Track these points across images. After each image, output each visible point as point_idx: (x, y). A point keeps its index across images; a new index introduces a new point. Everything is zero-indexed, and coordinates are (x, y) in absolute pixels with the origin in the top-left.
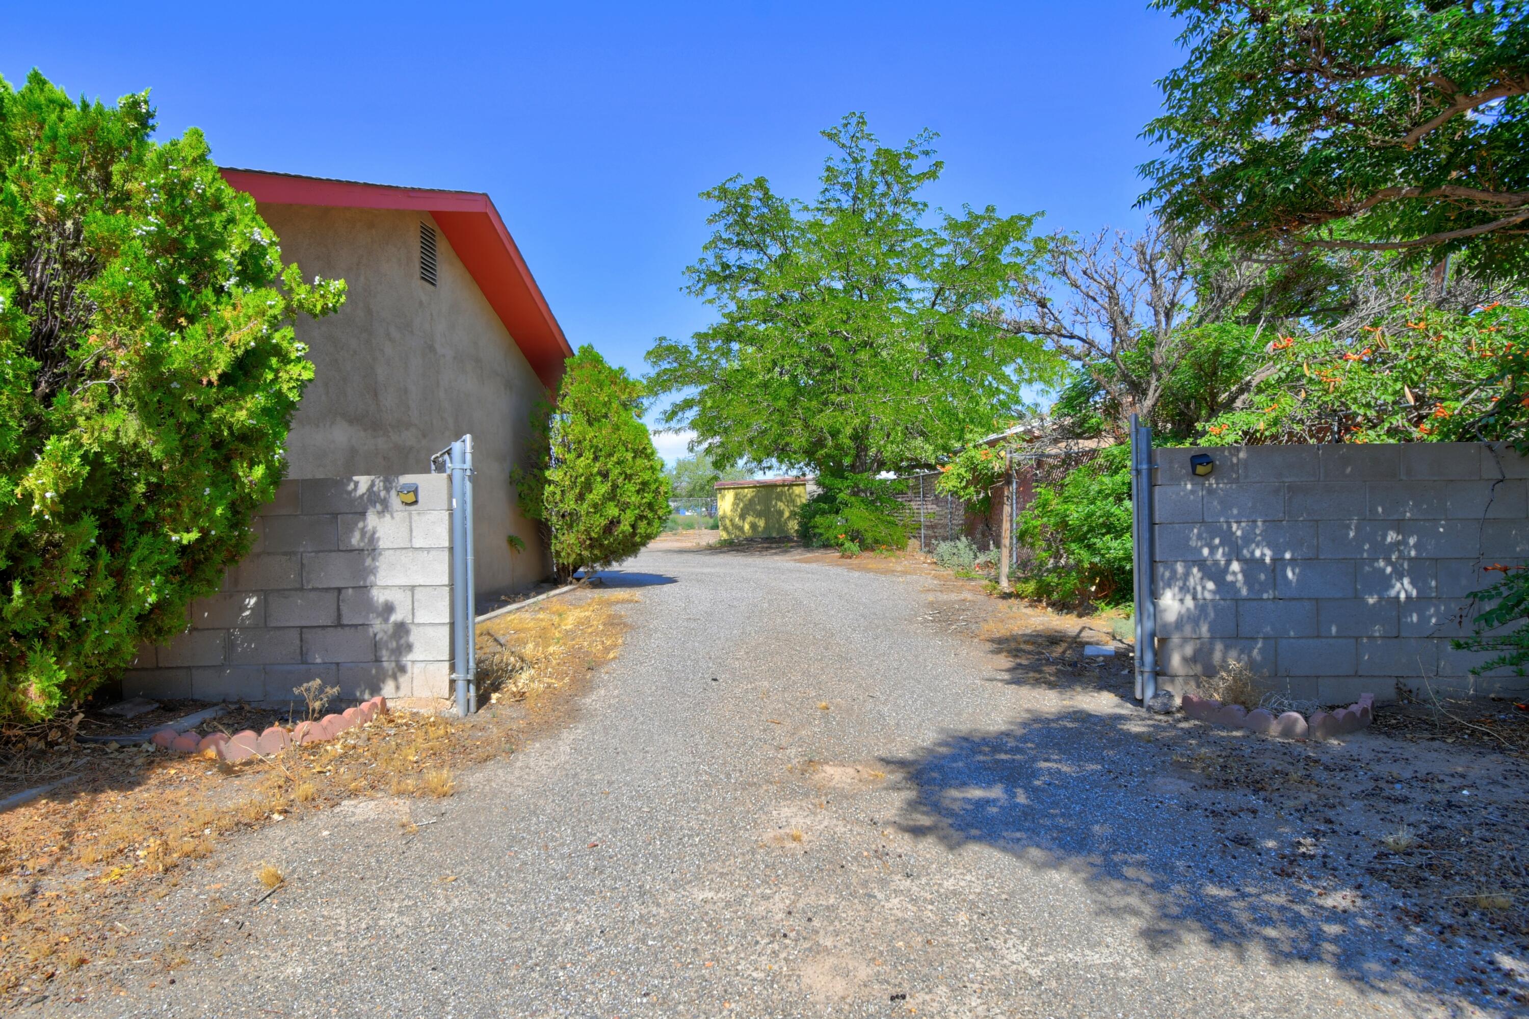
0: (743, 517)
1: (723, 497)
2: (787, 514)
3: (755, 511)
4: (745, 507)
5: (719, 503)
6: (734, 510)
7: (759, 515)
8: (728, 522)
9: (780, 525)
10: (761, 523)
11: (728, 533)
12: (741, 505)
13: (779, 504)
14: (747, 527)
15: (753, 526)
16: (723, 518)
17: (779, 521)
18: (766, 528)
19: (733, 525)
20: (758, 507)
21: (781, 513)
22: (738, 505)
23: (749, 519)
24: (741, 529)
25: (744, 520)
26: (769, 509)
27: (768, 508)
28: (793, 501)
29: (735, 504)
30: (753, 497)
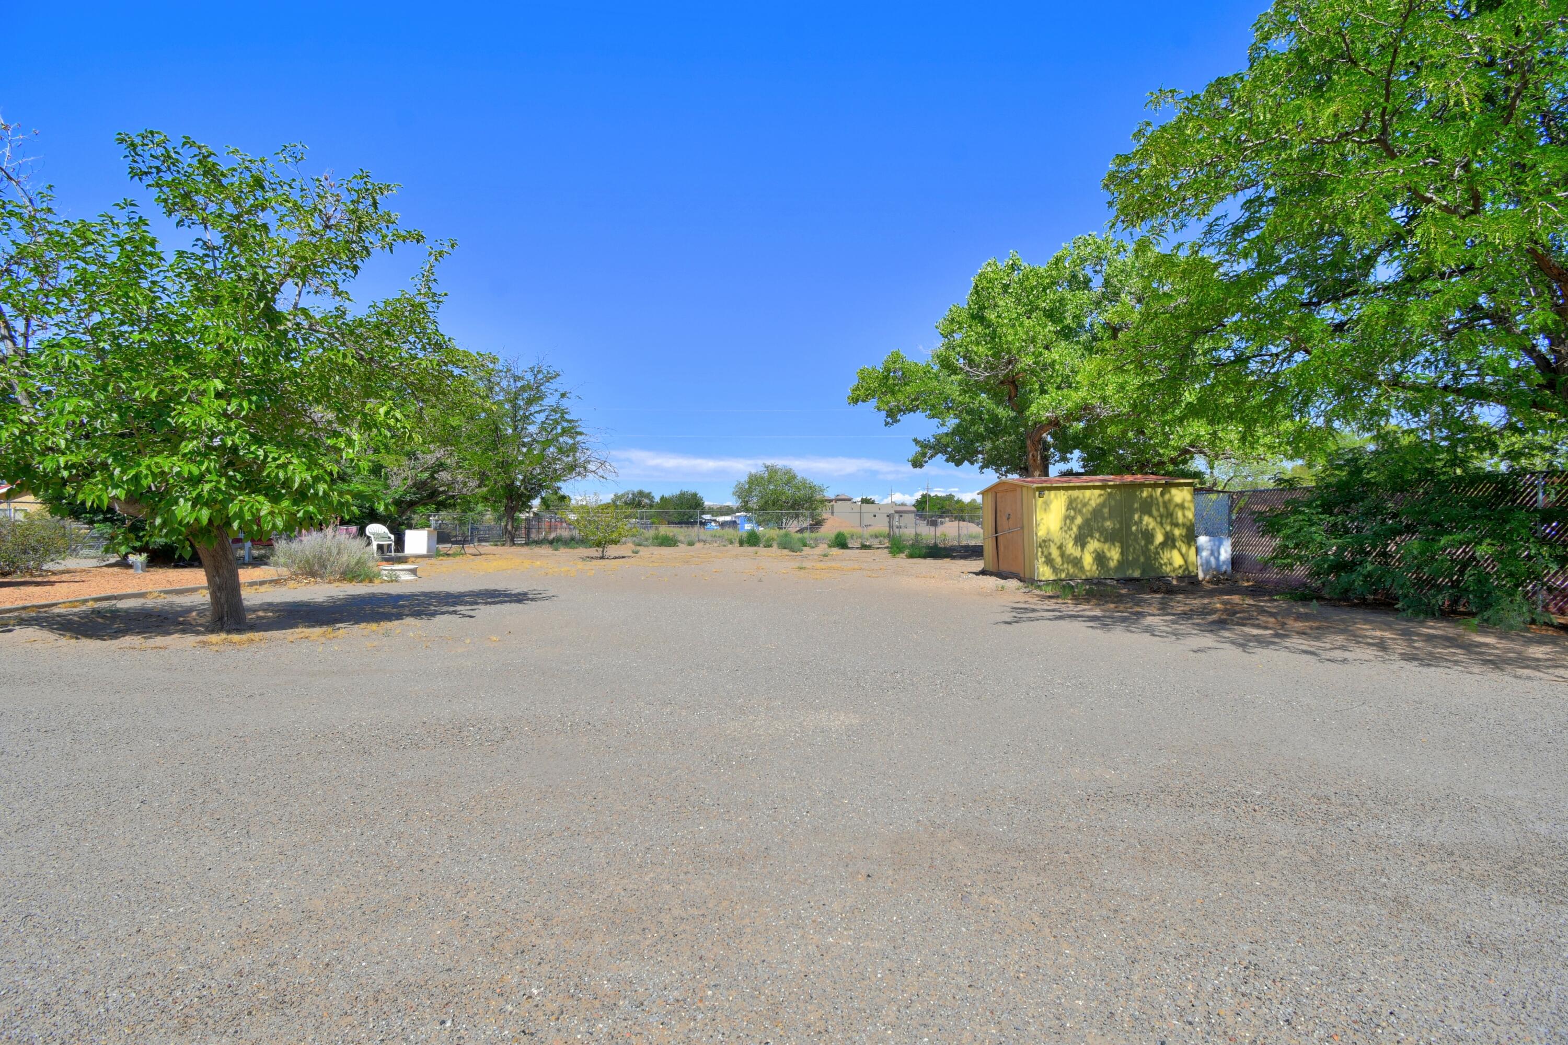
0: (1081, 541)
1: (1047, 504)
2: (1159, 538)
3: (1102, 531)
4: (1087, 522)
5: (1039, 515)
6: (1066, 528)
7: (1109, 537)
8: (1055, 553)
9: (1148, 558)
10: (1114, 554)
11: (1055, 570)
12: (1079, 520)
13: (1146, 519)
14: (1088, 560)
15: (1100, 559)
16: (1045, 543)
17: (1145, 551)
18: (1122, 564)
19: (1062, 555)
20: (1108, 524)
21: (1148, 536)
22: (1072, 519)
23: (1094, 545)
24: (1077, 562)
25: (1083, 546)
26: (1129, 527)
27: (1126, 523)
28: (1170, 515)
29: (1068, 519)
30: (1103, 505)
